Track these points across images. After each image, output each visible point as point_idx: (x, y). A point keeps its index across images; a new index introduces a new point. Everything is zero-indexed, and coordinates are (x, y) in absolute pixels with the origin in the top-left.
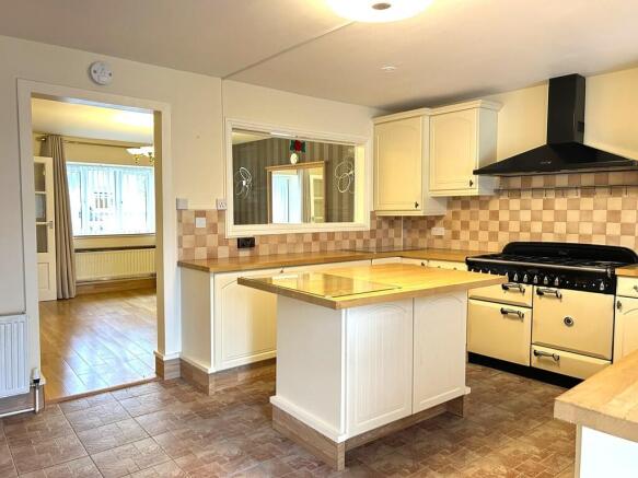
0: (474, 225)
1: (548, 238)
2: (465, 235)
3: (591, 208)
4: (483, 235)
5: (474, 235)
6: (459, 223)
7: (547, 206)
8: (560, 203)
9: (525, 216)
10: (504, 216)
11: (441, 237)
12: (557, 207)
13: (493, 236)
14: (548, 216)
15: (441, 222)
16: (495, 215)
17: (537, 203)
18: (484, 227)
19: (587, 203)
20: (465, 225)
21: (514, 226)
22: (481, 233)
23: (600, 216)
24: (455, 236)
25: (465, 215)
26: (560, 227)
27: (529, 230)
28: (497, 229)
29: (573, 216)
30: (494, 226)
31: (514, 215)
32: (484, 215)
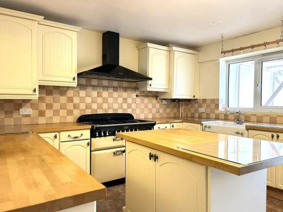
0: (56, 106)
1: (100, 112)
2: (49, 113)
3: (117, 97)
4: (63, 113)
5: (56, 113)
6: (45, 105)
7: (99, 95)
8: (105, 94)
9: (88, 100)
10: (76, 100)
11: (28, 116)
12: (104, 96)
13: (70, 113)
14: (100, 100)
15: (29, 104)
16: (70, 100)
17: (94, 94)
18: (63, 107)
19: (115, 94)
20: (49, 106)
21: (82, 106)
22: (61, 111)
23: (120, 100)
24: (42, 114)
25: (49, 99)
26: (105, 106)
27: (91, 108)
28: (72, 108)
29: (110, 100)
30: (70, 106)
31: (82, 100)
32: (63, 99)
